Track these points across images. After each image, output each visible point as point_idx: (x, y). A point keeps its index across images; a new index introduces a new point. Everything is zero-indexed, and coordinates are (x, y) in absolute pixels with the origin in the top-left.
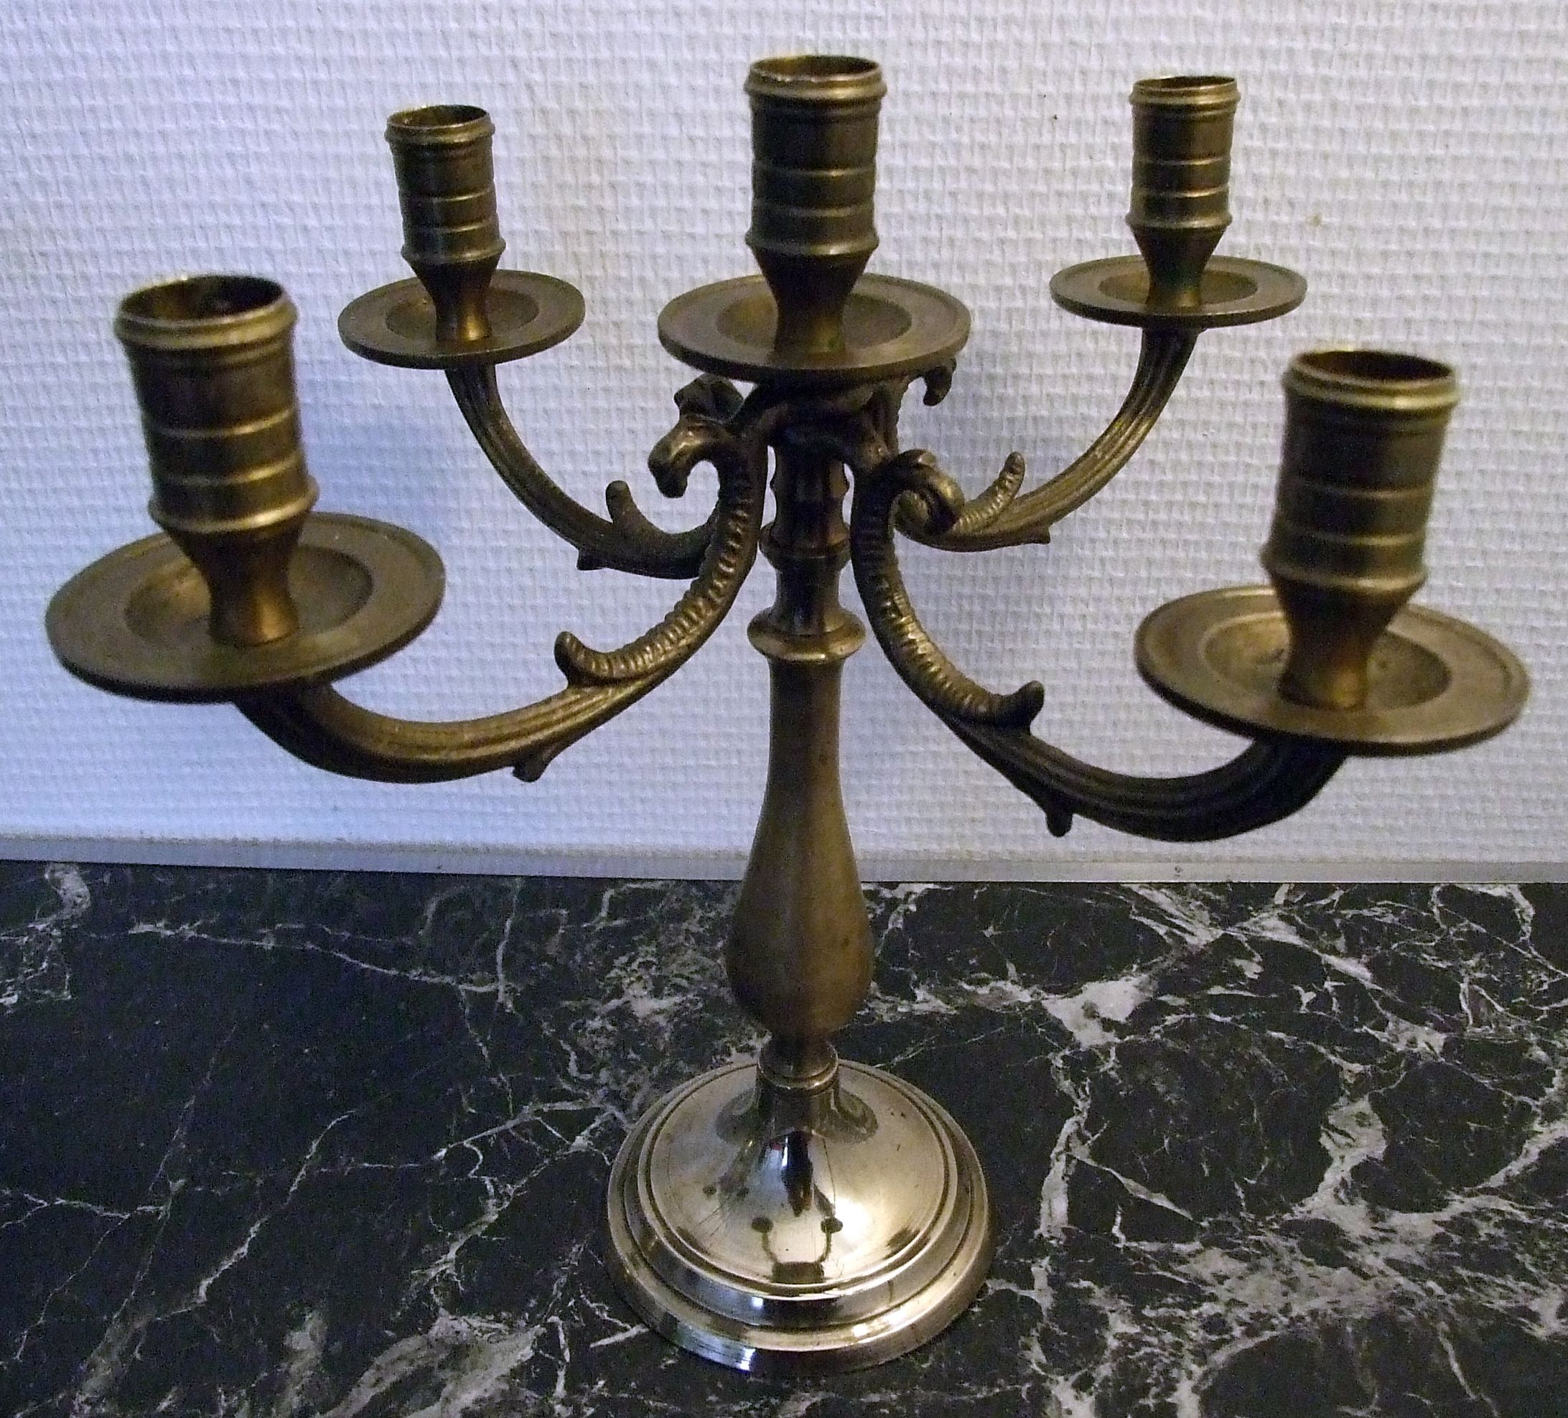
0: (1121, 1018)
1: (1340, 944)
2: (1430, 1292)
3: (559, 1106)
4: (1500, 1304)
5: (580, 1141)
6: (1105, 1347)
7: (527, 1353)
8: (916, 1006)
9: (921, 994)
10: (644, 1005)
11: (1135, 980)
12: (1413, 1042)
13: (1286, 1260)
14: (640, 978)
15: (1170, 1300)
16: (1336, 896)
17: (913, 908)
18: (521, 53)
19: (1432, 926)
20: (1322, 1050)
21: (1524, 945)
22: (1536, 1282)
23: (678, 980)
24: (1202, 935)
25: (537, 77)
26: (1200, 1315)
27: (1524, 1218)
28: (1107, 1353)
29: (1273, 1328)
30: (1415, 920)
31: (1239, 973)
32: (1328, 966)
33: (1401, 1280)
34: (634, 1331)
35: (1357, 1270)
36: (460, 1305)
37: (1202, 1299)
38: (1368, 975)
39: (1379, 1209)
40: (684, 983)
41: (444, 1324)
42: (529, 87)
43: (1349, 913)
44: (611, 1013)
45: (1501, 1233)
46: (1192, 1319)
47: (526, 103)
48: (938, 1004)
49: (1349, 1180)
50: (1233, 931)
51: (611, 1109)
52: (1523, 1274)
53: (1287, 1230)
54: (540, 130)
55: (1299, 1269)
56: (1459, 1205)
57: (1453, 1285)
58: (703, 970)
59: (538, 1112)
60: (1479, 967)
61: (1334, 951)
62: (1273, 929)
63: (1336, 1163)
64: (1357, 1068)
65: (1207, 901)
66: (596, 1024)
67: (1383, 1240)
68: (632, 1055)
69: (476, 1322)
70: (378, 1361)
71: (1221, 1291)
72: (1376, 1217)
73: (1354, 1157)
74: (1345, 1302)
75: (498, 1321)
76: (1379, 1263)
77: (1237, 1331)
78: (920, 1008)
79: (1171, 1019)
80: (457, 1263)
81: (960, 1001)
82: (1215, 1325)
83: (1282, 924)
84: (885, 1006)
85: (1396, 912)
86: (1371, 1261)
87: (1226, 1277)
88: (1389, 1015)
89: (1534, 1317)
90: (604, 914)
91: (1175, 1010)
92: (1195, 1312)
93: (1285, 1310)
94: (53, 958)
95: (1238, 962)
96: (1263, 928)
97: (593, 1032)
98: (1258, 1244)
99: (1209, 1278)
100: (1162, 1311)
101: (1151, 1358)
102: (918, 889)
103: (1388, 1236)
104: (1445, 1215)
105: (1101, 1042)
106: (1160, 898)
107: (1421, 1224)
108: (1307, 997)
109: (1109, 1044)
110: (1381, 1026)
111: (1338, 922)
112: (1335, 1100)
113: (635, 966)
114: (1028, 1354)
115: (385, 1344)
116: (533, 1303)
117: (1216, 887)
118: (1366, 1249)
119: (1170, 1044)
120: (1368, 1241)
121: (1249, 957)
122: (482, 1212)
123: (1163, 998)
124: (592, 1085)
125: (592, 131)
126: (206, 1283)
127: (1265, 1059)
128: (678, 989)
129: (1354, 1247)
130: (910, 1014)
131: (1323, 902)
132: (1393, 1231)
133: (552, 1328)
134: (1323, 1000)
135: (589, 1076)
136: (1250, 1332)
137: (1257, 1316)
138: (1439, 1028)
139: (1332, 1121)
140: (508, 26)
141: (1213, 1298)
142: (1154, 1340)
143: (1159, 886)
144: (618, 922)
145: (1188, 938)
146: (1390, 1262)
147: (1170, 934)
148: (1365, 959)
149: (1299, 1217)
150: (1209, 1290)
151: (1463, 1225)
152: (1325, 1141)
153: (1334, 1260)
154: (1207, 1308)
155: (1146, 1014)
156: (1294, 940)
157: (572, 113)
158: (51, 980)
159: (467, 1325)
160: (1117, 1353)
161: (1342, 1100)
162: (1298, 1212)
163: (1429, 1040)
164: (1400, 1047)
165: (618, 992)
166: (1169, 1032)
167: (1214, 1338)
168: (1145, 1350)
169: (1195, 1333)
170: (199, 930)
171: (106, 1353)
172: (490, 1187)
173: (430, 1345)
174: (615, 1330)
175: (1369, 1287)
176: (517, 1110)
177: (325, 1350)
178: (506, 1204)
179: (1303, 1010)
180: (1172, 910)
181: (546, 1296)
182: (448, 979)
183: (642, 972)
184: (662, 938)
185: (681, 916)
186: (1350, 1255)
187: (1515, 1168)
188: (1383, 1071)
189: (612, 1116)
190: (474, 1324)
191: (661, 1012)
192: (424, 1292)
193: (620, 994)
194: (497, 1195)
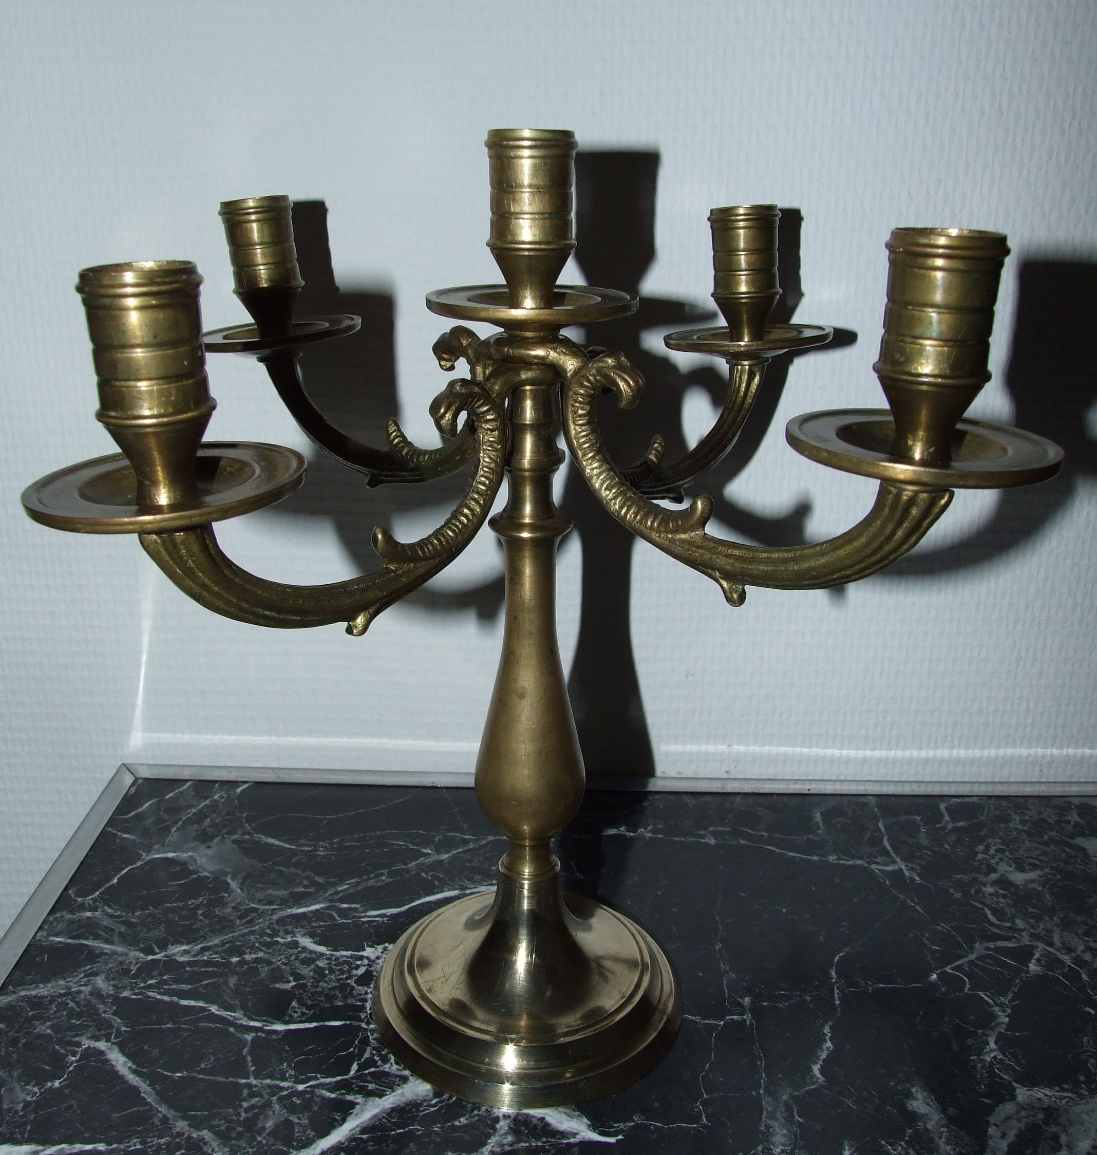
3: (1001, 944)
5: (1032, 967)
10: (1018, 878)
14: (1001, 859)
23: (1030, 860)
36: (1030, 1081)
40: (1036, 862)
41: (1024, 1094)
44: (995, 883)
51: (1041, 946)
58: (1044, 854)
59: (988, 948)
66: (989, 889)
68: (1031, 910)
70: (992, 1120)
75: (1064, 1090)
80: (1001, 1051)
90: (947, 818)
97: (990, 894)
113: (992, 851)
115: (989, 1110)
122: (994, 1017)
126: (815, 1068)
128: (1035, 867)
135: (1009, 924)
144: (961, 824)
159: (1044, 1095)
165: (991, 869)
170: (654, 831)
171: (773, 1117)
172: (987, 999)
176: (972, 949)
177: (945, 1113)
178: (1009, 1011)
182: (859, 862)
183: (1000, 855)
184: (1000, 834)
185: (1005, 819)
189: (1045, 949)
190: (1048, 1093)
191: (1033, 881)
192: (991, 1072)
193: (995, 871)
194: (997, 1005)
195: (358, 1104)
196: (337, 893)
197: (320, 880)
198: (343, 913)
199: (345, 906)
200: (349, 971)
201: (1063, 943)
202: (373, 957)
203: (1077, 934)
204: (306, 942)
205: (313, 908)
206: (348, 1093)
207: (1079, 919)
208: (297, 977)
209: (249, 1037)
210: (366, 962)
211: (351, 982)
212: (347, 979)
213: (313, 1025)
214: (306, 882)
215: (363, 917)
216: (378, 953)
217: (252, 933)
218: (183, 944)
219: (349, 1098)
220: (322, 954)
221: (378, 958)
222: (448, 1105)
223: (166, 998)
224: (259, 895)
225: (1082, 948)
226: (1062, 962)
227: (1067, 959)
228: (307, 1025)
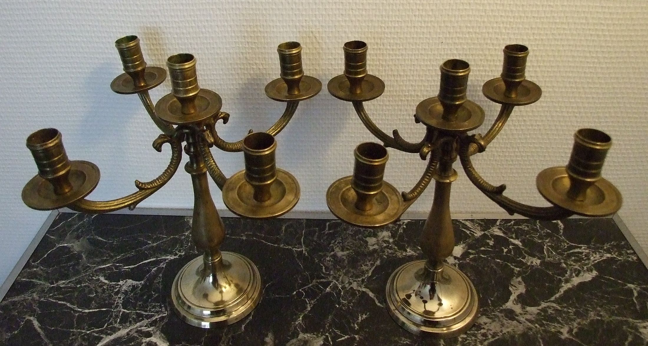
0: (459, 256)
1: (514, 236)
2: (536, 327)
3: (321, 280)
4: (553, 330)
5: (328, 289)
6: (458, 341)
7: (322, 342)
8: (407, 253)
9: (408, 250)
10: (340, 253)
11: (462, 246)
12: (532, 262)
13: (501, 319)
14: (338, 246)
15: (473, 329)
16: (512, 222)
17: (405, 227)
18: (314, 30)
19: (537, 231)
20: (510, 265)
21: (561, 236)
22: (562, 324)
23: (347, 247)
24: (478, 234)
25: (317, 35)
26: (481, 333)
27: (559, 308)
28: (459, 342)
29: (498, 336)
30: (533, 229)
31: (488, 244)
32: (511, 242)
33: (529, 324)
34: (346, 337)
35: (519, 321)
36: (305, 331)
37: (481, 329)
38: (521, 244)
39: (524, 306)
40: (349, 247)
41: (301, 336)
42: (315, 37)
43: (516, 227)
44: (331, 256)
45: (554, 312)
46: (479, 334)
47: (314, 40)
48: (412, 253)
49: (516, 298)
50: (486, 232)
51: (334, 281)
52: (559, 322)
53: (501, 311)
54: (318, 47)
55: (505, 321)
56: (544, 305)
57: (542, 325)
58: (353, 244)
59: (317, 282)
60: (548, 242)
61: (512, 238)
62: (496, 232)
63: (513, 294)
64: (518, 269)
65: (479, 224)
66: (328, 259)
67: (525, 314)
68: (338, 267)
69: (309, 335)
71: (485, 327)
72: (523, 308)
73: (518, 293)
74: (516, 329)
75: (314, 334)
76: (524, 320)
77: (490, 337)
78: (408, 254)
79: (471, 256)
80: (302, 320)
81: (418, 252)
82: (484, 335)
83: (498, 230)
84: (400, 253)
85: (528, 227)
86: (522, 319)
87: (487, 323)
88: (526, 255)
89: (561, 333)
90: (327, 229)
91: (472, 254)
92: (479, 332)
93: (501, 331)
94: (191, 242)
95: (488, 241)
96: (494, 231)
97: (328, 261)
98: (494, 315)
99: (482, 323)
100: (472, 332)
101: (469, 343)
102: (406, 221)
103: (526, 313)
104: (540, 308)
105: (454, 263)
106: (467, 223)
107: (534, 310)
108: (505, 250)
109: (456, 263)
110: (524, 258)
111: (513, 229)
112: (513, 278)
113: (336, 243)
114: (440, 342)
115: (288, 341)
116: (321, 330)
117: (482, 220)
118: (521, 316)
119: (471, 263)
120: (521, 314)
121: (490, 239)
122: (306, 308)
123: (469, 251)
124: (329, 275)
125: (330, 47)
126: (243, 326)
127: (495, 267)
129: (517, 316)
130: (406, 256)
131: (509, 224)
132: (527, 312)
133: (327, 336)
134: (509, 251)
135: (328, 273)
136: (493, 337)
137: (494, 333)
138: (539, 258)
139: (512, 283)
140: (311, 24)
141: (484, 328)
142: (470, 339)
143: (467, 220)
144: (331, 231)
145: (475, 234)
146: (527, 320)
147: (470, 233)
148: (520, 240)
149: (504, 308)
150: (483, 326)
151: (544, 310)
152: (510, 288)
153: (513, 319)
154: (483, 331)
155: (465, 255)
156: (502, 234)
157: (325, 43)
158: (191, 248)
159: (307, 336)
160: (461, 342)
161: (515, 278)
162: (504, 307)
163: (536, 262)
164: (529, 264)
166: (471, 260)
167: (484, 338)
168: (468, 341)
169: (480, 337)
171: (223, 343)
172: (307, 301)
173: (299, 341)
174: (342, 337)
175: (521, 326)
176: (312, 282)
177: (274, 342)
178: (312, 306)
179: (504, 254)
180: (470, 227)
181: (324, 328)
182: (290, 247)
184: (342, 235)
186: (517, 318)
187: (557, 295)
188: (524, 270)
189: (335, 283)
190: (308, 335)
191: (344, 255)
192: (295, 328)
193: (333, 251)
194: (309, 303)
195: (103, 338)
196: (116, 259)
197: (112, 254)
198: (117, 267)
199: (118, 265)
200: (113, 290)
201: (342, 280)
202: (122, 285)
203: (348, 277)
204: (102, 279)
205: (107, 266)
206: (102, 334)
207: (352, 271)
208: (97, 292)
209: (77, 315)
210: (119, 286)
211: (113, 294)
212: (112, 293)
213: (97, 310)
214: (107, 255)
215: (122, 269)
216: (124, 283)
217: (86, 275)
218: (63, 280)
219: (102, 336)
220: (106, 284)
221: (123, 285)
222: (130, 338)
223: (54, 301)
224: (91, 261)
225: (347, 282)
226: (338, 287)
227: (340, 286)
228: (96, 310)
